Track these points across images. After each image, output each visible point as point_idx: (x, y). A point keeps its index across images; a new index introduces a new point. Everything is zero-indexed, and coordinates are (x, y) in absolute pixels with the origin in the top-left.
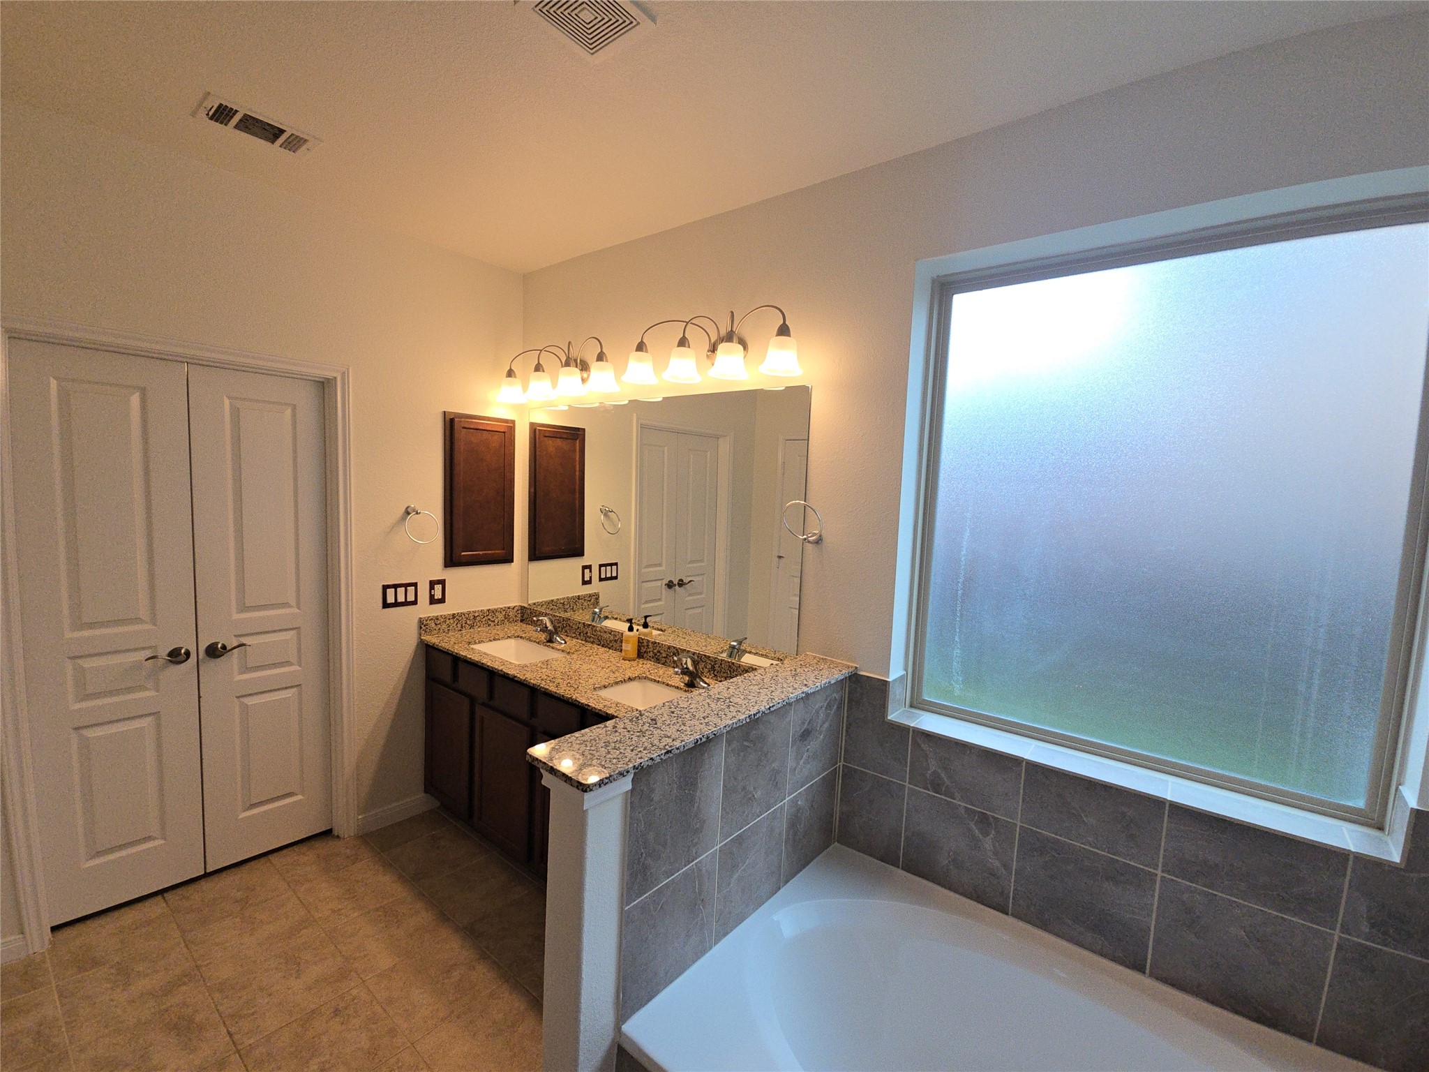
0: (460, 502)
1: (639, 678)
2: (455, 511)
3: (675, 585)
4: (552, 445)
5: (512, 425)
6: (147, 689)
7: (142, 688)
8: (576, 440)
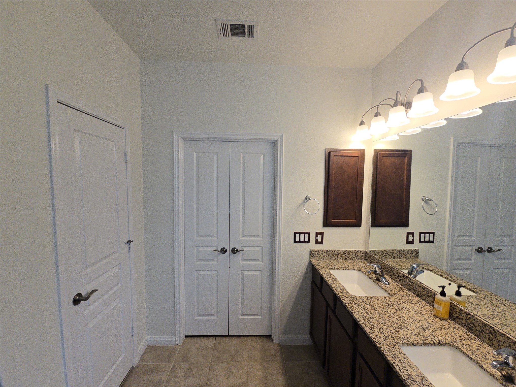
0: (332, 194)
1: (449, 345)
2: (329, 198)
3: (485, 251)
4: (387, 161)
5: (363, 152)
6: (215, 261)
7: (213, 260)
8: (405, 157)
